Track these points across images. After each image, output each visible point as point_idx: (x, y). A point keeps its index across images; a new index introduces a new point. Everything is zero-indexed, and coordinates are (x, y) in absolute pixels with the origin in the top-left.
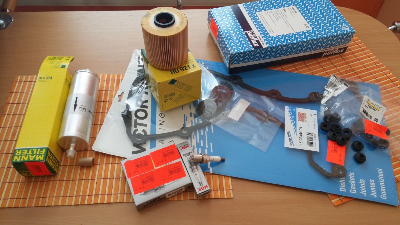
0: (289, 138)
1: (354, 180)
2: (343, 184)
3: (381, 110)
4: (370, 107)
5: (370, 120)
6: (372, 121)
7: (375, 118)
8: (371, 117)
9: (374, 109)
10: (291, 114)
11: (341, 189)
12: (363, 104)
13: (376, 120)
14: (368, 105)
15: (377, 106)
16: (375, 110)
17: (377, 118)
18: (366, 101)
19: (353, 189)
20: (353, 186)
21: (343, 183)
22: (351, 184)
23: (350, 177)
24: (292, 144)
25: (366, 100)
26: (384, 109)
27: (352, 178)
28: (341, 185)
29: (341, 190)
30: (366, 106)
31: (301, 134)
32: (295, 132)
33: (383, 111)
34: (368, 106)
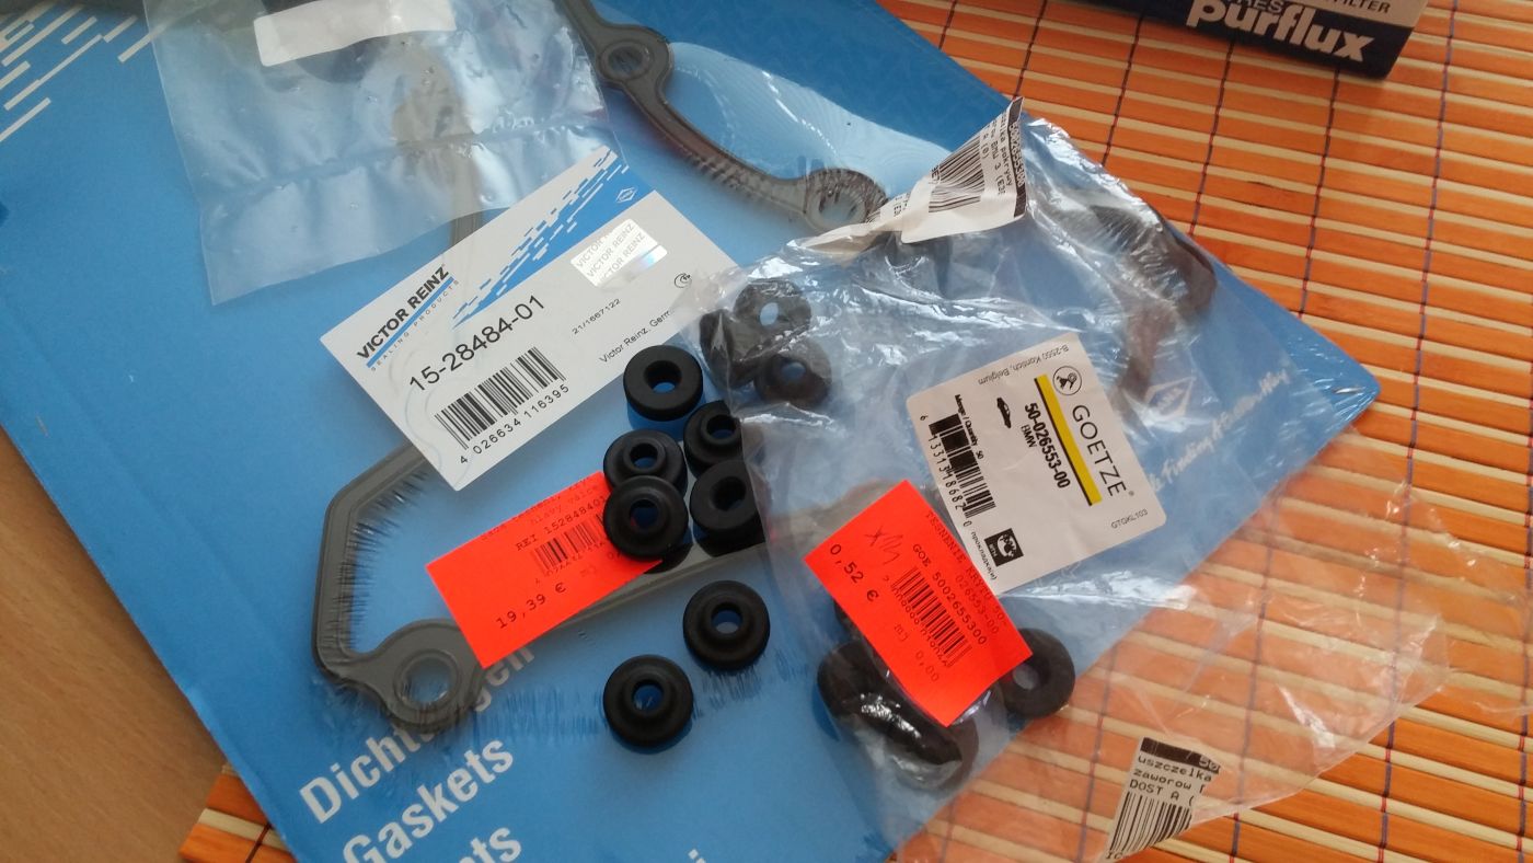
0: (401, 314)
1: (464, 798)
2: (366, 770)
3: (1111, 506)
4: (1037, 435)
5: (957, 516)
6: (965, 534)
7: (1009, 533)
8: (980, 502)
9: (1065, 467)
10: (579, 201)
11: (318, 792)
12: (994, 376)
13: (1005, 548)
14: (1032, 411)
15: (1106, 466)
16: (1062, 480)
17: (1022, 538)
18: (1032, 372)
19: (382, 848)
20: (408, 829)
21: (375, 763)
22: (417, 808)
23: (462, 764)
24: (372, 354)
25: (1046, 371)
26: (1144, 512)
27: (467, 777)
28: (346, 768)
29: (306, 792)
30: (1001, 403)
31: (493, 337)
32: (475, 306)
33: (1114, 525)
34: (1020, 418)
